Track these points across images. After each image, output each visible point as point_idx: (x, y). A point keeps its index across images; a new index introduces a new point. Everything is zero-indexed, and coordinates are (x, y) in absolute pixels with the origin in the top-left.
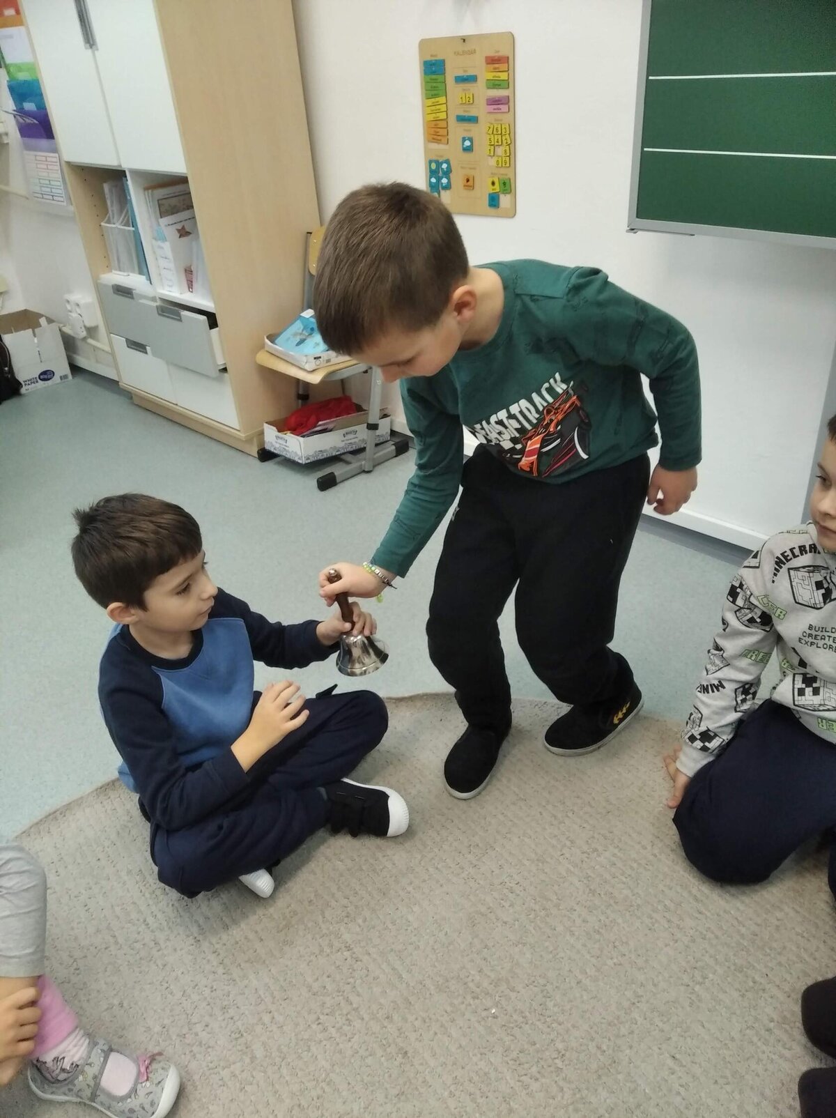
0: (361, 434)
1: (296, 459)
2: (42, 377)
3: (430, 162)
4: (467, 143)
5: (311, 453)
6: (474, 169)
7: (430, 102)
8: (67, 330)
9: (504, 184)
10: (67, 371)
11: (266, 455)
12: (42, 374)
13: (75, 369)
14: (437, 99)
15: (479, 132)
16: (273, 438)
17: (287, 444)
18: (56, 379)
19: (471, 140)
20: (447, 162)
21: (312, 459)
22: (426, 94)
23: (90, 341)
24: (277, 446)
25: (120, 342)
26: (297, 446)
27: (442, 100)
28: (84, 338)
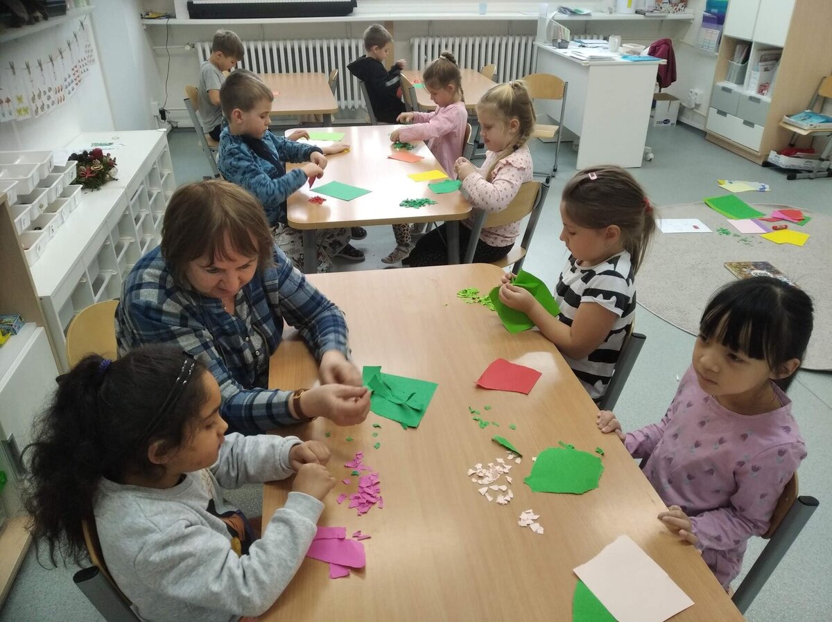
0: (814, 164)
1: (781, 166)
2: (664, 122)
5: (789, 164)
8: (684, 104)
10: (675, 122)
11: (766, 164)
12: (665, 120)
13: (679, 122)
16: (773, 156)
17: (779, 159)
18: (669, 124)
24: (774, 160)
25: (713, 111)
26: (784, 161)
28: (693, 109)
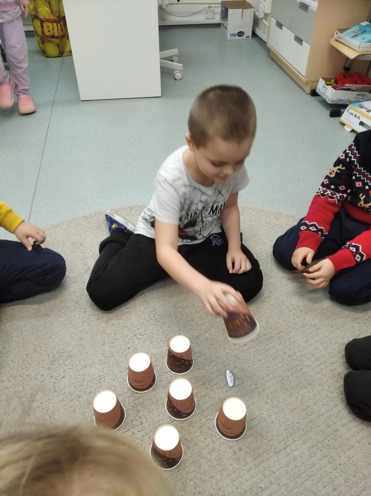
1: (327, 100)
2: (238, 34)
8: (257, 13)
10: (250, 34)
12: (239, 33)
13: (254, 34)
16: (321, 86)
17: (326, 91)
18: (244, 37)
21: (334, 103)
23: (264, 21)
24: (322, 91)
25: (274, 21)
26: (330, 93)
28: (262, 18)
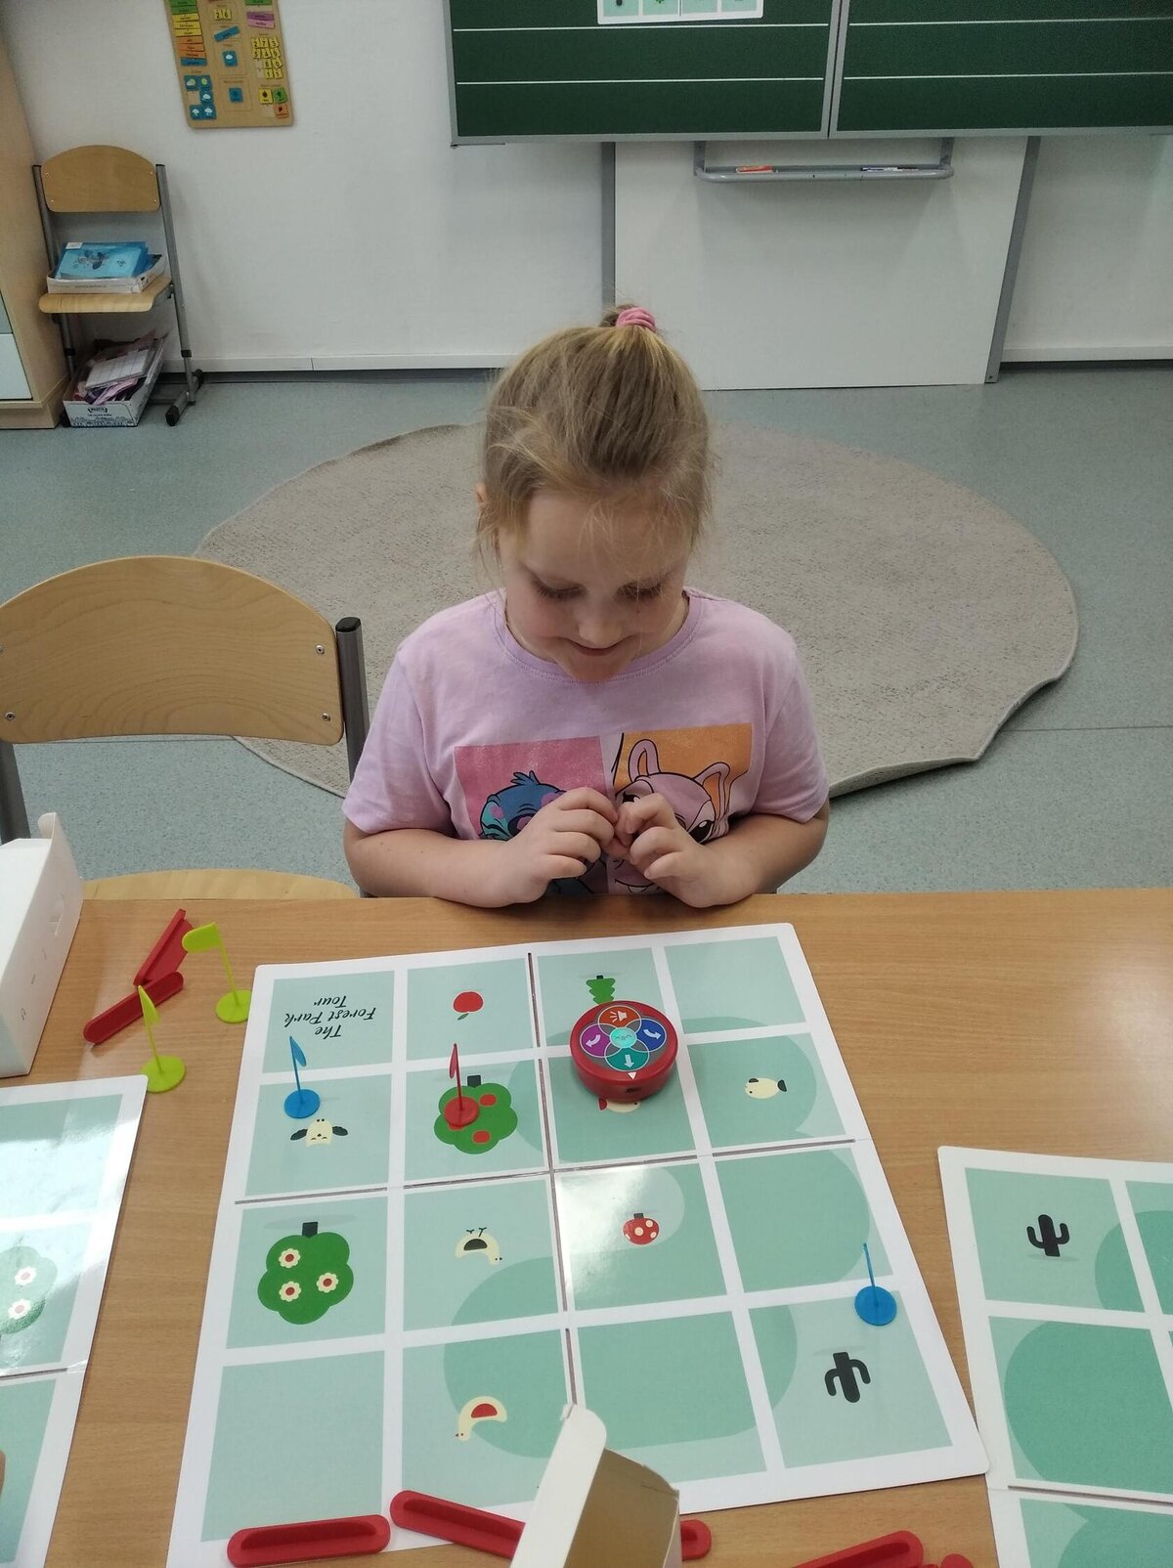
3: (187, 79)
4: (229, 57)
6: (241, 82)
7: (178, 18)
9: (279, 94)
14: (187, 15)
15: (243, 44)
19: (233, 53)
20: (208, 77)
22: (172, 11)
27: (195, 16)
